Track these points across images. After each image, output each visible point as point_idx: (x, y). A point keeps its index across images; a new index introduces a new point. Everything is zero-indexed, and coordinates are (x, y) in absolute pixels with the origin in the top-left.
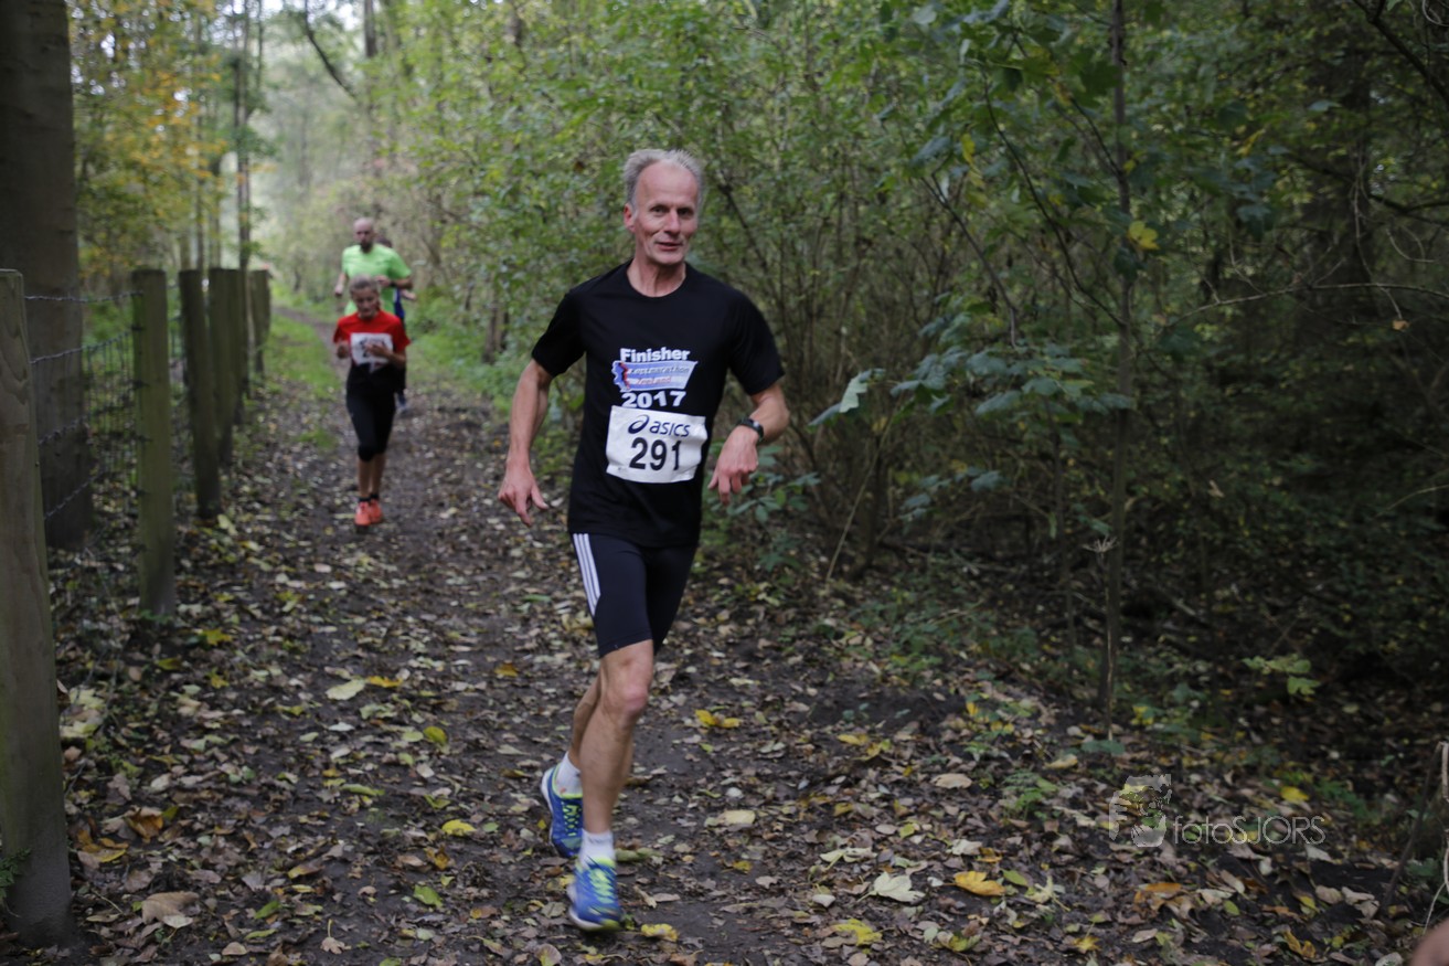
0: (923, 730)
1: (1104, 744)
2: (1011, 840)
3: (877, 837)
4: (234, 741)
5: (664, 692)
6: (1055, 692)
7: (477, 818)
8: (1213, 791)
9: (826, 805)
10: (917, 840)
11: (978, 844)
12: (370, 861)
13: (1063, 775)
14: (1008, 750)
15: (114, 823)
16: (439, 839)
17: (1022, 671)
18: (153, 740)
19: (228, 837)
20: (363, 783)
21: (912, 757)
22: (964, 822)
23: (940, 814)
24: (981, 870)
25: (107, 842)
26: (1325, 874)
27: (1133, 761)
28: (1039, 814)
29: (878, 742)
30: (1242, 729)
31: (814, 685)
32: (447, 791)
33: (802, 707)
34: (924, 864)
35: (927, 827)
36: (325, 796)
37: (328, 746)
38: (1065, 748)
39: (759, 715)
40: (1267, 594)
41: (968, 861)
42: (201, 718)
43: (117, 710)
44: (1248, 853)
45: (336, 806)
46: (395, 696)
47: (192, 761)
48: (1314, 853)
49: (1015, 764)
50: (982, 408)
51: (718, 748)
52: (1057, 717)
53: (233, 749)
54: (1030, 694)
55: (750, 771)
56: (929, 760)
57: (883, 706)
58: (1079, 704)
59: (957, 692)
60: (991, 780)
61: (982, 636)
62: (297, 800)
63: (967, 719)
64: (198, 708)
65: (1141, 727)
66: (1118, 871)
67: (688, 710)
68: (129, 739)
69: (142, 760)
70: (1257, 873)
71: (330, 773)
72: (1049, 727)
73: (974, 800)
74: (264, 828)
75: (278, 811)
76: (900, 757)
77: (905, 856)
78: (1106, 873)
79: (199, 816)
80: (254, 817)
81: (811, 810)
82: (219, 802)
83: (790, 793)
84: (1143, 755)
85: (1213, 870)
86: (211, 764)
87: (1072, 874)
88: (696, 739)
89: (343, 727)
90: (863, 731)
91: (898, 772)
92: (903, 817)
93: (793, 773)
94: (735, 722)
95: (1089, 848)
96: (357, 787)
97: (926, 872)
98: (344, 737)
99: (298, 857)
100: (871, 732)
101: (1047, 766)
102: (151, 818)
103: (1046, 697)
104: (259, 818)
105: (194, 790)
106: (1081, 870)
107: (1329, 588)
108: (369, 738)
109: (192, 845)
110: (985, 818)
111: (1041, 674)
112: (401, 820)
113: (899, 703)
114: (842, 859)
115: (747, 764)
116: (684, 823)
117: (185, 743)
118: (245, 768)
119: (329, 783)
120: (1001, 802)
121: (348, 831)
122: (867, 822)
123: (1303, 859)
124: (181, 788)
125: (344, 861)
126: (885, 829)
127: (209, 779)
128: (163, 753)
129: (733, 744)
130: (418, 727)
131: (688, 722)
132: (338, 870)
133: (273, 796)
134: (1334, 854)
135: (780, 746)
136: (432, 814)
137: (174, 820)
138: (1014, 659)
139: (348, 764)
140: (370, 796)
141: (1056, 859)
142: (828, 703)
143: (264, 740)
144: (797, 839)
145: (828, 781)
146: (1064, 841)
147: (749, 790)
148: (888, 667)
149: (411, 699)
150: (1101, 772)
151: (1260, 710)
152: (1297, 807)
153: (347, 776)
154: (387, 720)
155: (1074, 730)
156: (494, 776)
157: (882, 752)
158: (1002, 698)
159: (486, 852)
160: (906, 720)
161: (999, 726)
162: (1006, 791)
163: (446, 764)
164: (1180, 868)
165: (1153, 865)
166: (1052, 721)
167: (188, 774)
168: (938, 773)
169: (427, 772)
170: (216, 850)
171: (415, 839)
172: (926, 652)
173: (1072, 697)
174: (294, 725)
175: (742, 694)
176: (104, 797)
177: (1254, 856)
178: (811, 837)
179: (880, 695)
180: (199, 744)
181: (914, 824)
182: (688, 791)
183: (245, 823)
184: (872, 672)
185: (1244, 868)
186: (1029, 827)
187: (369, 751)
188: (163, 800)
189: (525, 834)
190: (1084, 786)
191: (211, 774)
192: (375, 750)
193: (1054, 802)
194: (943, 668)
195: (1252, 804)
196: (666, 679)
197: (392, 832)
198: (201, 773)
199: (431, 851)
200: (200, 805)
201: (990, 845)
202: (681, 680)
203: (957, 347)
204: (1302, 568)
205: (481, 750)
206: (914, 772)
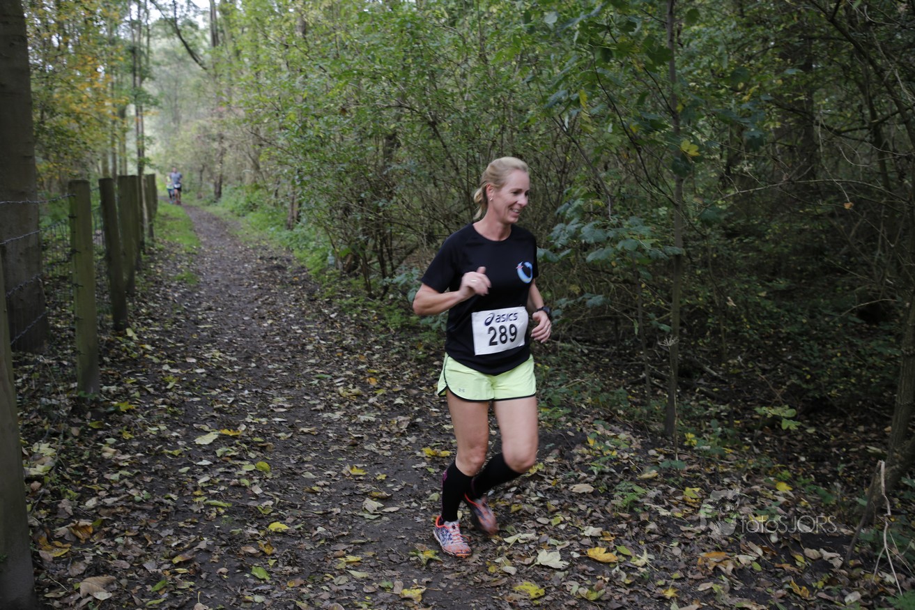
0: (561, 455)
1: (673, 463)
2: (620, 526)
3: (538, 526)
4: (138, 473)
5: (403, 435)
6: (639, 428)
9: (508, 507)
10: (562, 527)
11: (600, 529)
12: (224, 550)
13: (649, 483)
14: (615, 468)
15: (62, 531)
16: (266, 535)
17: (619, 415)
18: (87, 475)
19: (134, 538)
20: (218, 499)
21: (557, 473)
22: (591, 515)
23: (575, 510)
24: (603, 546)
25: (58, 543)
26: (809, 541)
27: (689, 471)
28: (636, 509)
30: (748, 444)
32: (271, 503)
34: (568, 543)
35: (568, 518)
36: (195, 508)
37: (196, 476)
38: (647, 464)
40: (759, 361)
41: (594, 539)
42: (116, 460)
43: (64, 456)
45: (202, 515)
46: (237, 441)
47: (112, 488)
49: (620, 476)
50: (590, 257)
51: (438, 470)
52: (642, 444)
53: (137, 479)
54: (625, 430)
56: (567, 475)
58: (654, 434)
59: (581, 430)
60: (605, 487)
61: (594, 394)
62: (177, 511)
63: (589, 448)
64: (115, 453)
65: (690, 447)
66: (686, 544)
67: (418, 446)
68: (71, 475)
69: (80, 488)
70: (769, 542)
71: (197, 493)
72: (637, 451)
73: (596, 500)
74: (157, 530)
75: (165, 519)
76: (549, 474)
77: (556, 538)
78: (679, 545)
79: (116, 525)
80: (151, 524)
82: (128, 514)
84: (694, 467)
85: (743, 541)
86: (123, 490)
87: (657, 547)
88: (424, 464)
89: (205, 463)
91: (548, 483)
92: (553, 513)
94: (447, 453)
95: (668, 530)
96: (215, 502)
97: (569, 548)
98: (206, 469)
99: (179, 549)
101: (639, 477)
102: (85, 527)
103: (635, 432)
104: (154, 524)
105: (113, 507)
106: (664, 544)
107: (795, 358)
108: (221, 469)
109: (112, 543)
110: (604, 512)
111: (631, 417)
112: (243, 523)
113: (546, 439)
114: (517, 541)
116: (419, 520)
117: (107, 476)
118: (144, 492)
119: (198, 500)
120: (613, 501)
121: (209, 531)
122: (529, 516)
124: (105, 506)
125: (207, 551)
126: (543, 521)
127: (122, 500)
128: (93, 483)
130: (253, 461)
131: (418, 454)
132: (204, 558)
133: (162, 510)
136: (262, 518)
137: (100, 528)
138: (614, 408)
139: (209, 487)
140: (223, 507)
141: (648, 538)
143: (156, 473)
145: (506, 490)
146: (652, 526)
149: (247, 443)
150: (672, 480)
151: (758, 432)
152: (786, 495)
153: (209, 494)
154: (232, 457)
155: (652, 452)
156: (300, 492)
157: (538, 471)
158: (608, 433)
159: (296, 542)
160: (551, 449)
161: (609, 452)
162: (616, 495)
163: (270, 485)
164: (724, 542)
165: (708, 540)
166: (639, 447)
167: (108, 497)
168: (573, 483)
169: (258, 491)
170: (127, 547)
171: (251, 535)
172: (562, 406)
173: (650, 430)
174: (174, 463)
176: (56, 514)
180: (115, 477)
181: (560, 517)
182: (420, 498)
183: (144, 529)
185: (761, 538)
186: (631, 517)
187: (222, 478)
188: (93, 515)
189: (320, 529)
190: (661, 489)
191: (123, 496)
192: (225, 477)
193: (645, 500)
194: (572, 415)
195: (761, 496)
196: (404, 427)
197: (237, 531)
198: (117, 496)
199: (262, 543)
200: (117, 517)
201: (607, 529)
202: (413, 427)
203: (576, 220)
204: (779, 345)
205: (292, 475)
206: (558, 483)
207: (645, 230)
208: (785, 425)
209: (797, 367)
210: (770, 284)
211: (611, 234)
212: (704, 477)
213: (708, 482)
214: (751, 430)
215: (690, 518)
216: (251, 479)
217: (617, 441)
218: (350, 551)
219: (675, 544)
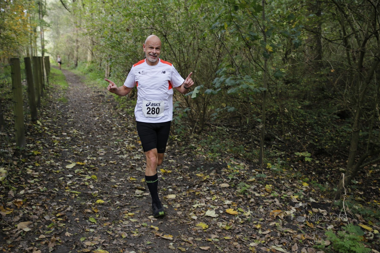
0: (217, 172)
1: (261, 175)
2: (239, 200)
3: (206, 200)
4: (42, 180)
6: (249, 161)
8: (287, 185)
9: (194, 193)
10: (216, 201)
11: (231, 201)
12: (77, 211)
13: (251, 183)
14: (238, 177)
15: (10, 203)
16: (95, 205)
17: (240, 156)
18: (20, 181)
19: (40, 206)
20: (75, 190)
21: (215, 179)
22: (228, 196)
23: (222, 194)
24: (232, 208)
25: (8, 209)
26: (314, 205)
27: (268, 178)
28: (246, 193)
29: (206, 176)
30: (292, 168)
31: (190, 161)
32: (97, 192)
33: (187, 167)
34: (218, 207)
36: (66, 194)
37: (66, 181)
38: (252, 176)
39: (176, 169)
40: (298, 134)
41: (229, 206)
42: (33, 174)
43: (10, 173)
44: (296, 201)
45: (68, 197)
46: (83, 167)
47: (31, 186)
48: (312, 200)
49: (240, 180)
50: (229, 92)
51: (166, 178)
52: (249, 167)
53: (41, 182)
54: (243, 162)
55: (174, 184)
56: (219, 180)
57: (207, 166)
58: (255, 163)
59: (225, 162)
60: (234, 185)
61: (231, 147)
62: (58, 195)
63: (228, 169)
64: (32, 172)
65: (269, 169)
66: (266, 207)
68: (14, 181)
69: (17, 186)
71: (67, 188)
72: (247, 170)
73: (230, 190)
74: (50, 203)
75: (53, 199)
76: (211, 179)
77: (213, 205)
78: (263, 208)
79: (32, 201)
80: (47, 200)
81: (190, 194)
82: (38, 197)
83: (184, 189)
84: (270, 176)
85: (288, 206)
86: (36, 187)
87: (254, 209)
88: (161, 176)
89: (70, 176)
90: (202, 173)
91: (211, 183)
92: (213, 195)
93: (185, 184)
94: (170, 171)
95: (258, 202)
97: (219, 209)
98: (70, 178)
99: (59, 211)
100: (204, 173)
101: (247, 181)
102: (19, 202)
103: (247, 163)
104: (48, 201)
105: (31, 194)
106: (257, 207)
107: (312, 133)
108: (77, 178)
109: (31, 208)
110: (233, 195)
111: (245, 157)
112: (85, 200)
113: (211, 165)
114: (198, 206)
115: (174, 182)
117: (29, 181)
118: (45, 187)
119: (67, 191)
120: (237, 190)
121: (72, 203)
122: (203, 196)
123: (309, 202)
124: (28, 194)
125: (71, 211)
126: (208, 198)
127: (35, 191)
128: (23, 184)
129: (170, 177)
130: (90, 175)
132: (69, 214)
133: (52, 195)
134: (316, 200)
135: (181, 177)
136: (94, 198)
137: (26, 202)
138: (239, 153)
139: (71, 185)
140: (77, 194)
141: (251, 205)
142: (193, 166)
143: (49, 180)
144: (186, 201)
145: (194, 186)
146: (252, 200)
147: (174, 189)
148: (208, 156)
149: (88, 168)
150: (261, 182)
151: (296, 163)
152: (306, 188)
153: (71, 189)
154: (82, 173)
155: (253, 171)
156: (109, 187)
157: (207, 178)
158: (236, 163)
159: (108, 208)
160: (213, 170)
161: (236, 171)
162: (238, 188)
163: (97, 185)
164: (281, 206)
165: (274, 205)
166: (248, 169)
167: (29, 190)
168: (221, 183)
169: (92, 187)
170: (37, 210)
171: (89, 205)
172: (217, 152)
173: (253, 162)
174: (57, 175)
175: (172, 164)
176: (7, 197)
177: (298, 202)
178: (190, 201)
179: (206, 164)
180: (32, 181)
181: (215, 197)
183: (45, 202)
184: (204, 158)
185: (295, 205)
186: (244, 197)
187: (77, 182)
188: (23, 197)
189: (118, 202)
190: (257, 185)
191: (35, 189)
193: (250, 190)
194: (221, 156)
195: (296, 188)
197: (83, 203)
198: (33, 189)
199: (93, 208)
200: (33, 198)
201: (234, 202)
203: (223, 76)
204: (306, 128)
205: (106, 180)
206: (215, 183)
207: (251, 81)
208: (307, 159)
209: (313, 137)
210: (302, 103)
211: (238, 82)
212: (274, 180)
213: (275, 182)
214: (293, 162)
215: (267, 197)
216: (89, 182)
217: (239, 166)
218: (130, 211)
219: (261, 207)
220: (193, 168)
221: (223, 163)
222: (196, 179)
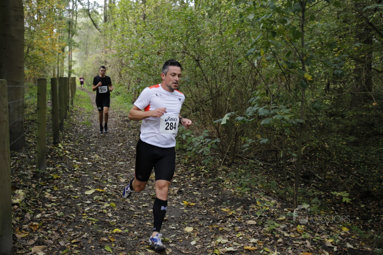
0: (244, 208)
2: (266, 239)
3: (230, 237)
4: (59, 205)
5: (175, 195)
6: (281, 199)
7: (123, 228)
8: (322, 228)
9: (217, 228)
10: (241, 238)
11: (257, 240)
12: (94, 238)
13: (281, 222)
14: (267, 214)
15: (26, 226)
16: (112, 234)
17: (272, 192)
18: (38, 204)
19: (56, 231)
20: (93, 218)
21: (241, 215)
22: (254, 234)
23: (247, 231)
25: (24, 231)
26: (351, 251)
28: (274, 232)
29: (232, 211)
30: (333, 210)
31: (216, 195)
32: (115, 220)
33: (212, 201)
34: (242, 245)
35: (244, 235)
36: (83, 221)
37: (84, 207)
38: (282, 214)
39: (200, 202)
40: (341, 173)
41: (255, 244)
42: (51, 198)
43: (28, 196)
44: (330, 245)
45: (85, 223)
46: (103, 194)
47: (48, 210)
48: (349, 245)
49: (269, 218)
50: (262, 123)
51: (189, 211)
52: (281, 206)
54: (274, 199)
56: (246, 217)
57: (234, 201)
58: (288, 202)
59: (254, 198)
60: (262, 222)
61: (262, 183)
63: (256, 205)
64: (50, 196)
66: (295, 249)
67: (182, 200)
68: (31, 204)
69: (34, 209)
70: (333, 251)
71: (84, 214)
72: (279, 208)
73: (257, 228)
74: (66, 229)
75: (70, 224)
76: (238, 215)
77: (237, 242)
78: (292, 249)
79: (49, 225)
80: (63, 226)
81: (213, 229)
82: (54, 221)
83: (207, 224)
85: (321, 249)
86: (53, 211)
87: (282, 249)
88: (183, 208)
89: (88, 202)
90: (228, 208)
91: (237, 219)
92: (237, 232)
93: (208, 218)
94: (194, 204)
95: (287, 242)
96: (91, 218)
98: (88, 205)
99: (74, 237)
100: (230, 208)
101: (277, 219)
102: (35, 225)
103: (279, 200)
104: (65, 226)
105: (47, 218)
106: (285, 248)
107: (358, 173)
108: (95, 205)
109: (46, 233)
110: (260, 233)
111: (277, 194)
112: (103, 228)
113: (238, 201)
114: (220, 242)
115: (196, 216)
116: (179, 231)
117: (46, 205)
118: (62, 212)
119: (84, 217)
120: (264, 229)
121: (88, 230)
122: (226, 232)
123: (346, 247)
124: (44, 217)
125: (87, 239)
126: (232, 235)
127: (52, 215)
128: (40, 208)
129: (193, 210)
130: (109, 203)
131: (181, 204)
132: (85, 241)
133: (69, 220)
134: (355, 246)
135: (205, 211)
136: (111, 227)
137: (42, 226)
138: (270, 189)
139: (89, 212)
140: (94, 221)
141: (278, 245)
142: (219, 200)
143: (67, 205)
145: (218, 221)
146: (280, 240)
148: (236, 191)
149: (107, 195)
150: (292, 221)
151: (338, 205)
152: (346, 233)
153: (89, 215)
154: (100, 200)
155: (286, 209)
156: (128, 217)
157: (233, 214)
158: (266, 200)
159: (125, 237)
160: (240, 205)
161: (265, 208)
162: (266, 226)
163: (115, 213)
164: (312, 249)
165: (304, 247)
166: (280, 207)
167: (46, 214)
168: (248, 220)
169: (110, 215)
170: (52, 235)
171: (106, 233)
172: (246, 187)
173: (286, 200)
174: (75, 202)
175: (196, 196)
176: (23, 219)
177: (332, 246)
179: (233, 198)
180: (50, 206)
181: (240, 234)
182: (180, 222)
183: (61, 227)
184: (232, 192)
185: (329, 249)
186: (271, 236)
187: (95, 209)
188: (39, 221)
189: (136, 233)
190: (287, 225)
191: (52, 214)
192: (97, 208)
193: (279, 229)
194: (251, 191)
195: (333, 231)
196: (176, 192)
197: (100, 231)
198: (50, 213)
199: (110, 237)
200: (49, 222)
201: (260, 240)
202: (180, 192)
203: (256, 105)
204: (351, 167)
205: (125, 209)
206: (241, 219)
207: (287, 111)
208: (344, 200)
209: (359, 177)
210: (346, 138)
211: (272, 112)
214: (335, 204)
215: (298, 238)
216: (108, 210)
217: (269, 203)
219: (290, 248)
220: (219, 203)
221: (252, 199)
222: (221, 214)
